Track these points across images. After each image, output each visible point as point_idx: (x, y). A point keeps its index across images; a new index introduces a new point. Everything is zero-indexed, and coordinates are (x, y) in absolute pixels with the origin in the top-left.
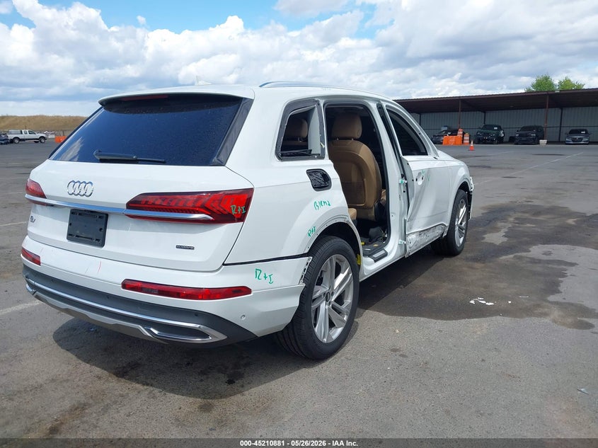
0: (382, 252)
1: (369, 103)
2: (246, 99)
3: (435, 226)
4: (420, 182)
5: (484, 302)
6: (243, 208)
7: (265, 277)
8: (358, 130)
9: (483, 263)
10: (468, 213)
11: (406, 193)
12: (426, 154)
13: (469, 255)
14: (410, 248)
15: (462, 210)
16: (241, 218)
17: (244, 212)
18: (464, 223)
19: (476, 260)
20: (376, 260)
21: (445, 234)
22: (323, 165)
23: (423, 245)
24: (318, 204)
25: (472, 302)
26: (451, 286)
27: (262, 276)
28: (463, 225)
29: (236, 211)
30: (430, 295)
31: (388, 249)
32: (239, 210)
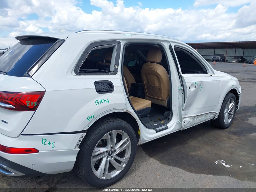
0: (165, 127)
1: (163, 43)
2: (59, 39)
3: (207, 113)
4: (193, 89)
5: (223, 164)
6: (35, 103)
7: (49, 144)
8: (159, 58)
9: (239, 136)
10: (236, 106)
11: (183, 95)
12: (206, 73)
13: (232, 130)
14: (185, 125)
15: (231, 105)
16: (34, 108)
17: (35, 105)
18: (233, 111)
19: (235, 133)
20: (157, 132)
21: (216, 117)
22: (111, 79)
23: (196, 123)
24: (99, 101)
25: (216, 163)
26: (210, 149)
27: (47, 143)
28: (232, 113)
29: (30, 104)
30: (193, 154)
31: (169, 125)
32: (32, 104)
